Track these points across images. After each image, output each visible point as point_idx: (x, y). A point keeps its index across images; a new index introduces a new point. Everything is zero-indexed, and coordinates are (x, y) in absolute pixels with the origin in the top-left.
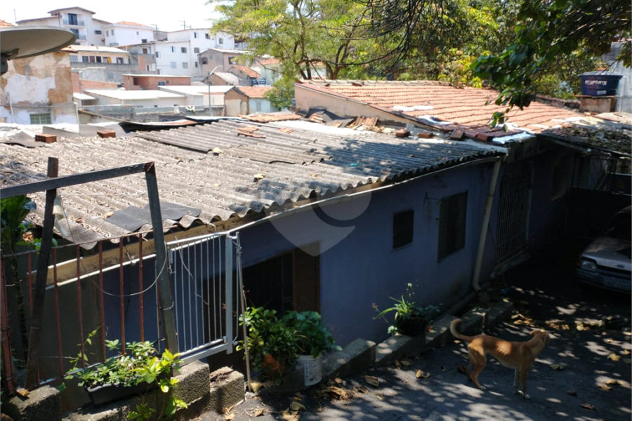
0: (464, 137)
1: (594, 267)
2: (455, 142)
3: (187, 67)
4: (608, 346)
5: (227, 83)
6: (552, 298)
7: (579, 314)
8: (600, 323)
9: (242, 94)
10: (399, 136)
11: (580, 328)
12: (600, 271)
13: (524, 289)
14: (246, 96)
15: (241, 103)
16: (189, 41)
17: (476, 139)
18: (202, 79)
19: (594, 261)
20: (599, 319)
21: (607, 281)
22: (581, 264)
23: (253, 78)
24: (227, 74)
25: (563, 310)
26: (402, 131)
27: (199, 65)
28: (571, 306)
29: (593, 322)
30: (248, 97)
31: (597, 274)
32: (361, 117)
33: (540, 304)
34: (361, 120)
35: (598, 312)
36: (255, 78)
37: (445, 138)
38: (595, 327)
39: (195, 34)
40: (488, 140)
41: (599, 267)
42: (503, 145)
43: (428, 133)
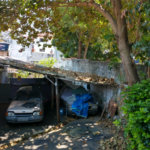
1: (13, 115)
7: (11, 137)
8: (20, 139)
11: (12, 145)
19: (13, 112)
21: (20, 119)
22: (8, 114)
25: (3, 138)
28: (6, 134)
29: (17, 140)
41: (15, 114)
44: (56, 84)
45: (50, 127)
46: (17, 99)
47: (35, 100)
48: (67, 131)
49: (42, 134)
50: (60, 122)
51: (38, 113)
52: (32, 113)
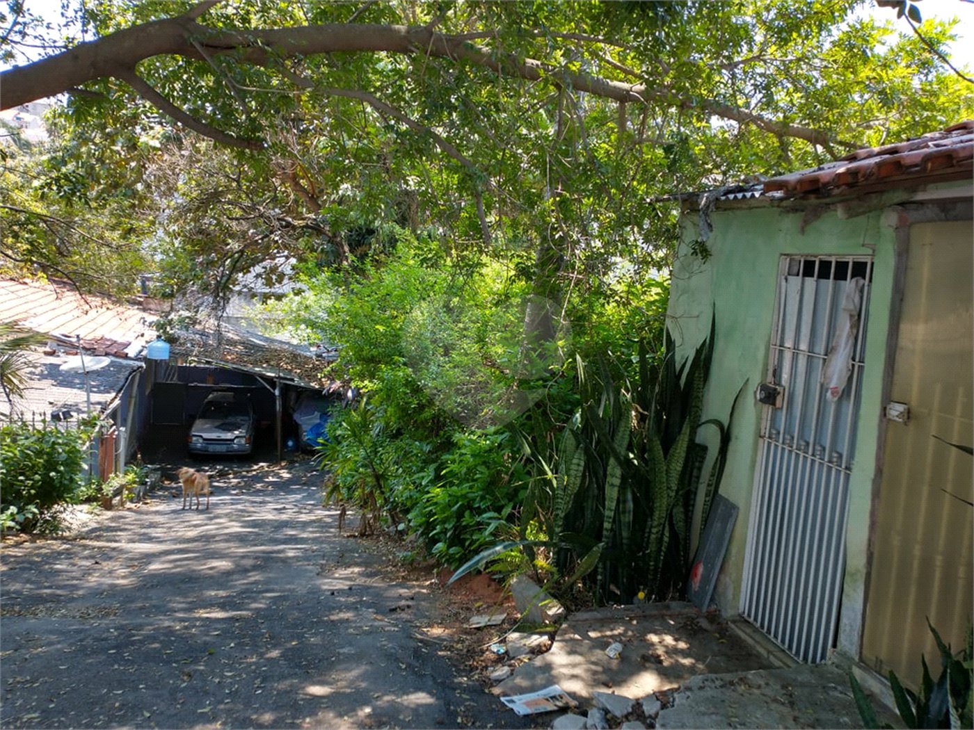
0: (107, 354)
1: (201, 441)
10: (46, 354)
12: (207, 442)
17: (116, 355)
19: (201, 436)
21: (211, 448)
22: (191, 439)
26: (48, 349)
31: (204, 445)
37: (89, 355)
40: (126, 357)
41: (205, 440)
42: (136, 359)
43: (75, 351)
44: (277, 392)
45: (261, 464)
46: (200, 417)
47: (239, 419)
48: (290, 468)
49: (247, 472)
50: (283, 459)
51: (243, 441)
52: (233, 440)
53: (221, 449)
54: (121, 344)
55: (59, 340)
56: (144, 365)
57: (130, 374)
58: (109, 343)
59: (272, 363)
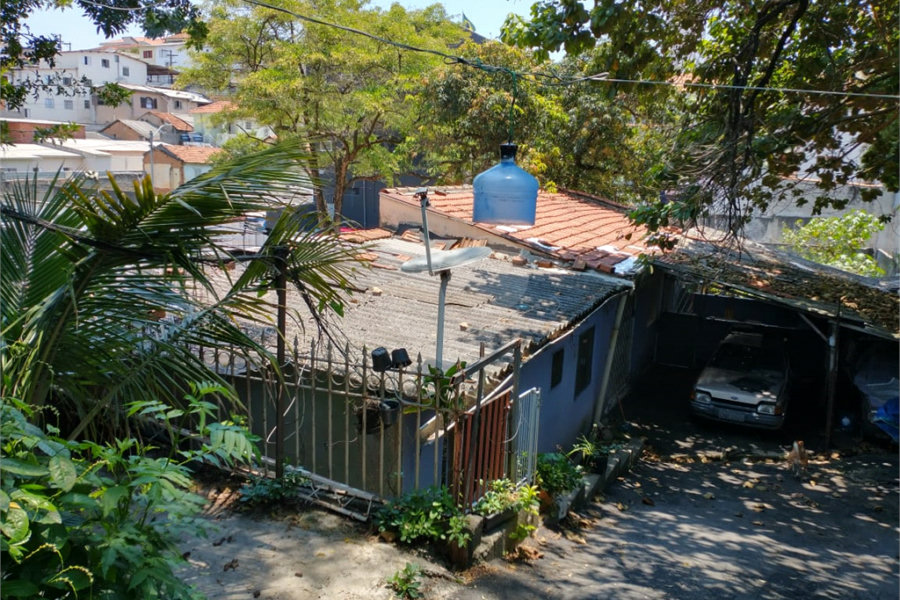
0: (587, 268)
1: (708, 400)
2: (579, 273)
3: (71, 108)
4: (737, 476)
5: (141, 138)
6: (668, 432)
7: (697, 447)
9: (174, 157)
10: (516, 264)
11: (704, 460)
12: (717, 403)
13: (640, 424)
14: (179, 159)
15: (171, 169)
16: (77, 69)
17: (599, 270)
18: (100, 128)
19: (708, 393)
20: (719, 451)
21: (723, 413)
22: (695, 396)
23: (181, 131)
24: (139, 122)
25: (683, 444)
26: (518, 258)
27: (92, 106)
28: (688, 439)
29: (713, 454)
30: (182, 161)
31: (712, 406)
32: (467, 239)
33: (658, 439)
34: (467, 242)
35: (716, 444)
36: (186, 132)
37: (566, 268)
38: (717, 459)
39: (86, 58)
40: (612, 272)
41: (713, 399)
42: (626, 277)
43: (548, 262)
44: (832, 342)
46: (715, 365)
47: (767, 375)
48: (846, 469)
49: (776, 460)
50: (834, 447)
51: (771, 410)
52: (756, 406)
53: (738, 416)
54: (614, 258)
55: (533, 247)
56: (634, 286)
57: (608, 295)
58: (599, 256)
59: (826, 295)
